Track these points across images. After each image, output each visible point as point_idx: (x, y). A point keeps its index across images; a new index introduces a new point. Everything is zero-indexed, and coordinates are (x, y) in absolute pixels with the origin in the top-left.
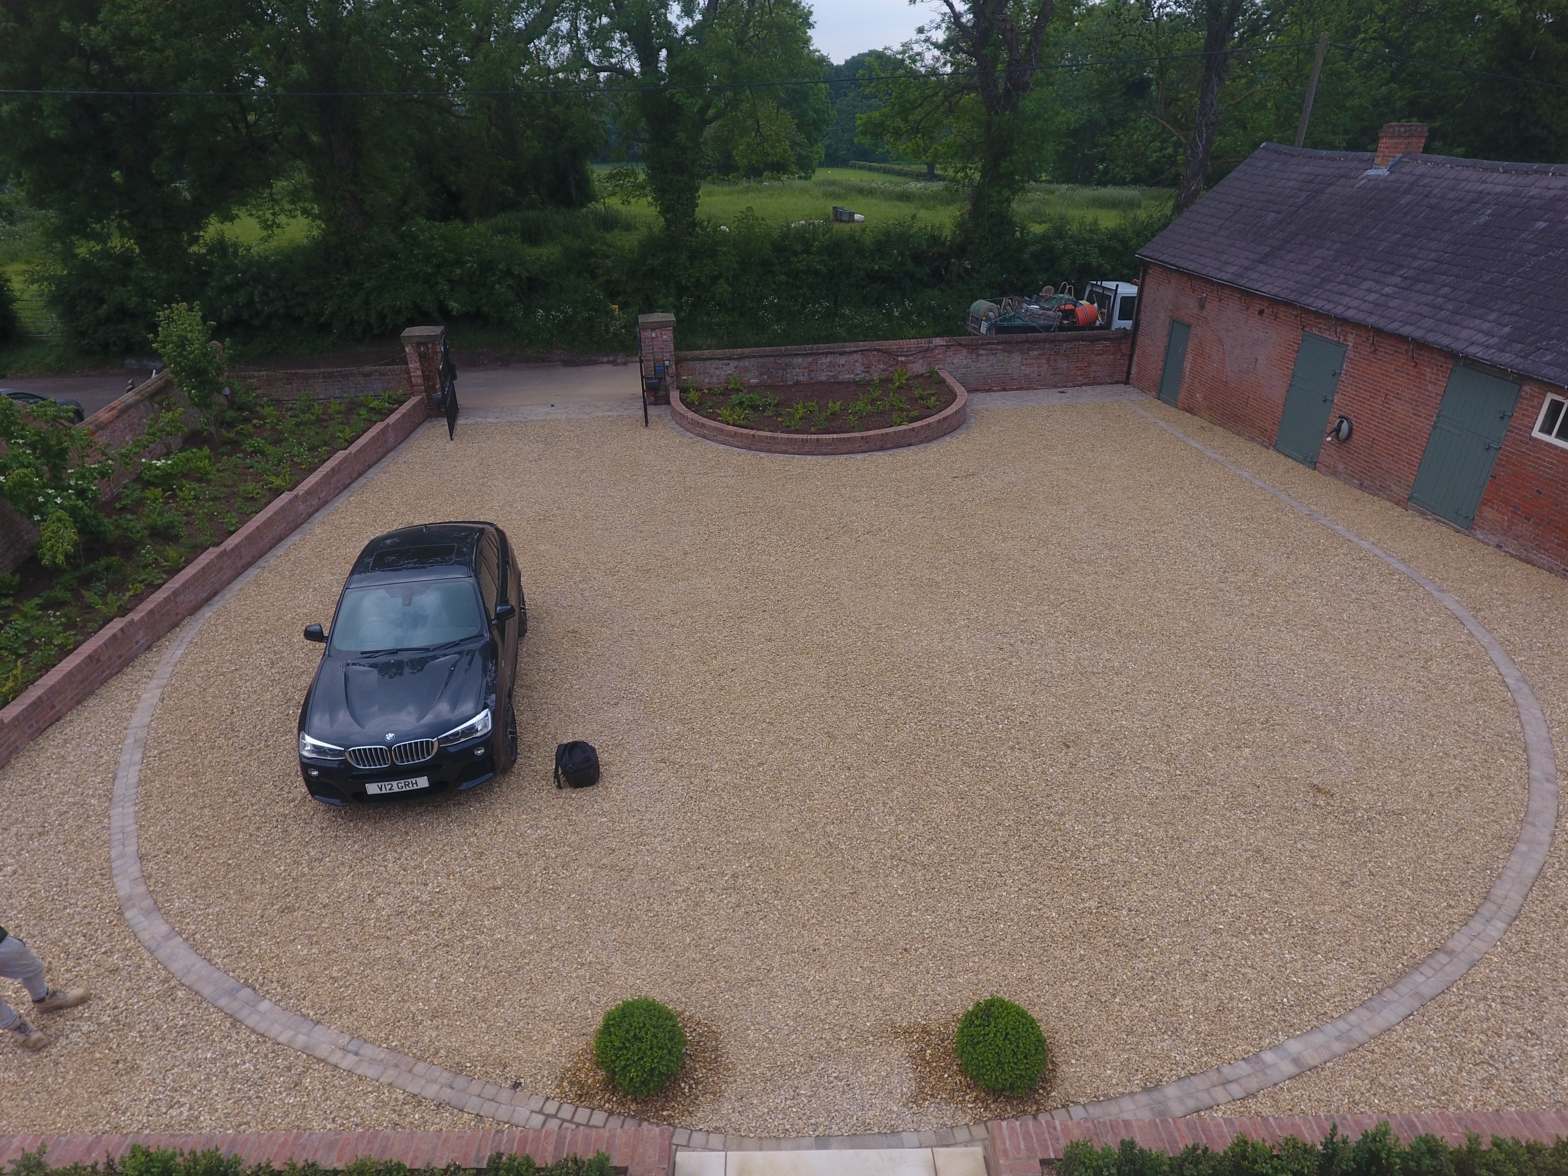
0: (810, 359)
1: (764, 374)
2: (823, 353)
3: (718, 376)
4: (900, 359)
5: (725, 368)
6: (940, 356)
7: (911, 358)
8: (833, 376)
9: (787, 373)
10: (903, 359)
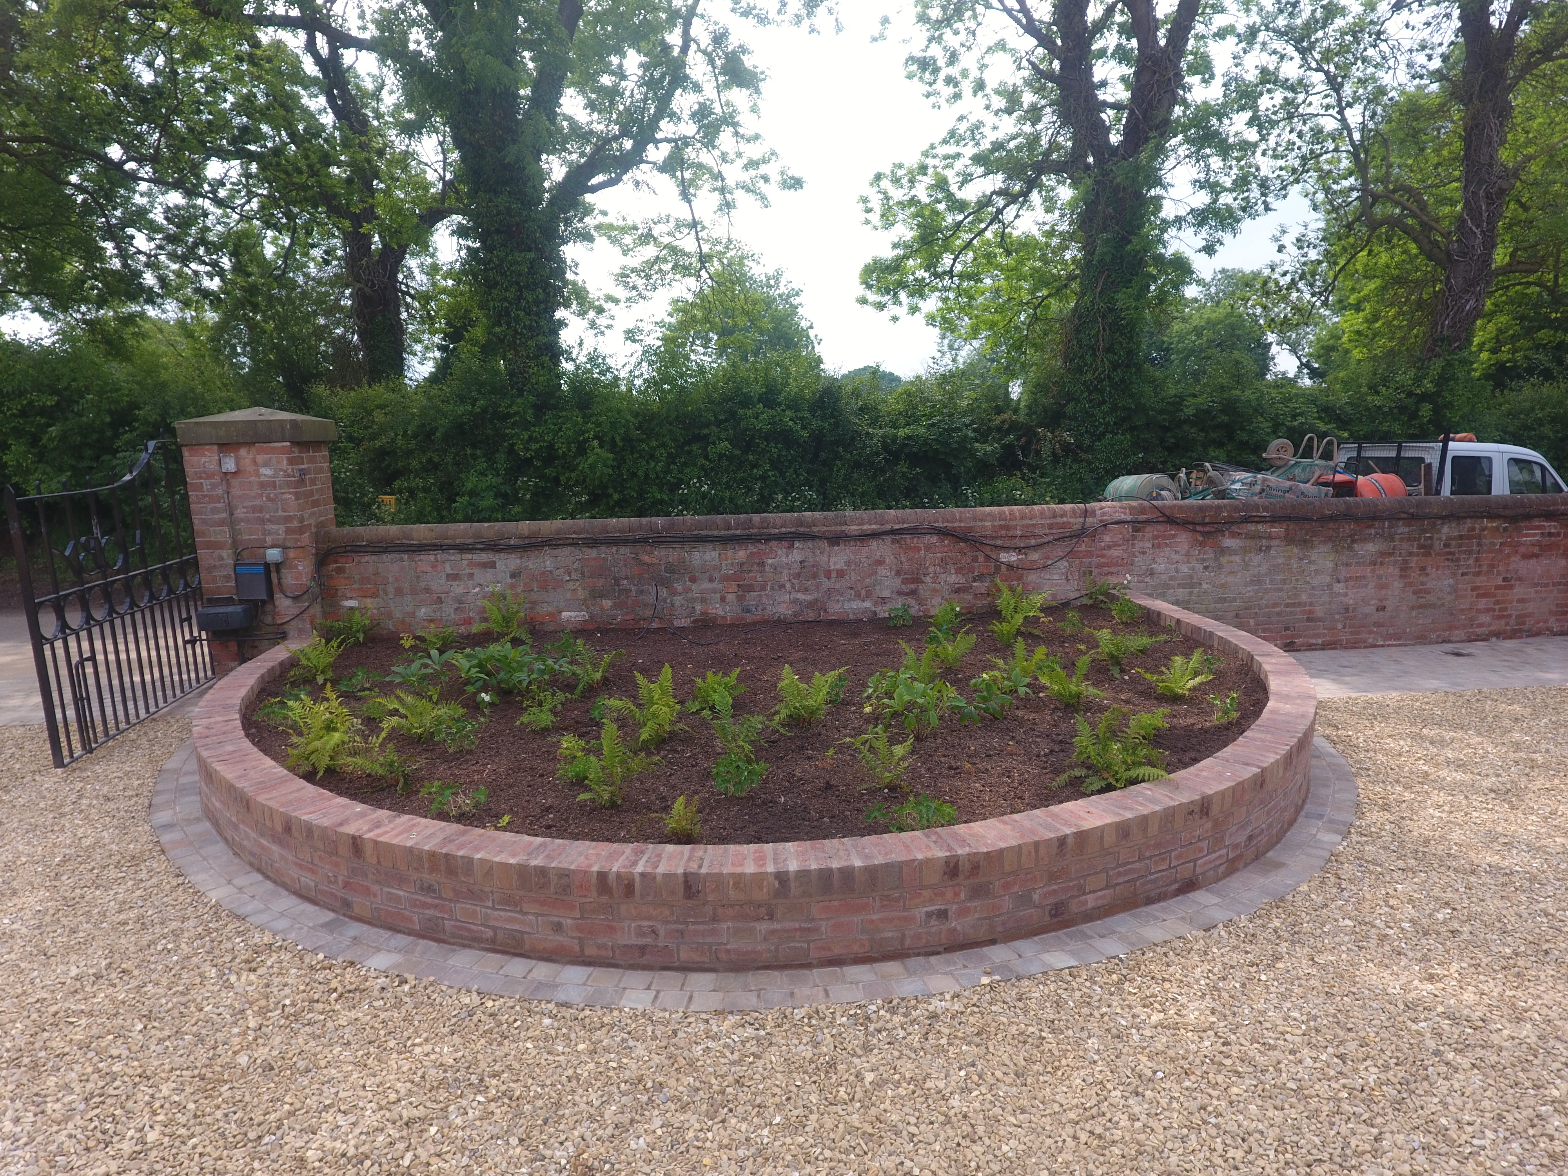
0: (742, 554)
1: (602, 596)
2: (780, 538)
3: (459, 600)
4: (1004, 557)
5: (480, 575)
6: (1116, 553)
7: (1035, 556)
8: (811, 605)
9: (674, 593)
10: (1013, 557)
